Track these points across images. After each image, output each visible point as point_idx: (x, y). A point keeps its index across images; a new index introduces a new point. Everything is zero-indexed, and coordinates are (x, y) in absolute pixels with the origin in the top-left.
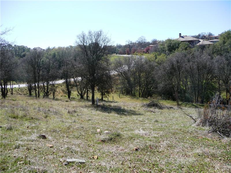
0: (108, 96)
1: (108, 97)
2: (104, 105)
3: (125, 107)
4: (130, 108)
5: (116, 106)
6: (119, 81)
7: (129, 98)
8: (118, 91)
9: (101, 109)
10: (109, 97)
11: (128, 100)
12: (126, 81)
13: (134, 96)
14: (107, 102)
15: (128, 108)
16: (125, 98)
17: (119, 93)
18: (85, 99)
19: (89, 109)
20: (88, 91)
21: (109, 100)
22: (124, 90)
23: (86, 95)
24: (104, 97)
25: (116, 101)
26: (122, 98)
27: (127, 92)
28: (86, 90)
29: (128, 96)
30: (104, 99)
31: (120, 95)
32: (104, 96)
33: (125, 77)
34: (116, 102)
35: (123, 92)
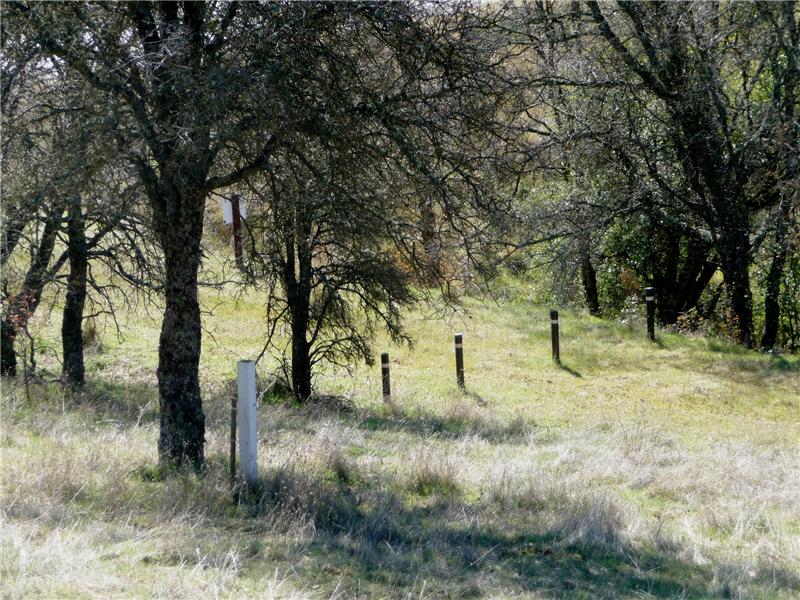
0: (395, 331)
1: (382, 343)
2: (343, 475)
3: (669, 508)
4: (763, 528)
5: (531, 504)
6: (543, 119)
7: (706, 367)
8: (518, 268)
9: (313, 547)
10: (395, 352)
11: (689, 399)
12: (655, 104)
13: (768, 342)
14: (374, 423)
15: (717, 528)
16: (638, 365)
17: (531, 290)
18: (33, 377)
19: (137, 545)
20: (79, 254)
21: (399, 389)
22: (621, 253)
23: (58, 317)
24: (329, 354)
25: (503, 416)
26: (593, 363)
27: (661, 286)
28: (47, 244)
29: (688, 344)
30: (326, 378)
31: (565, 324)
32: (327, 335)
33: (633, 46)
34: (516, 432)
35: (605, 272)
